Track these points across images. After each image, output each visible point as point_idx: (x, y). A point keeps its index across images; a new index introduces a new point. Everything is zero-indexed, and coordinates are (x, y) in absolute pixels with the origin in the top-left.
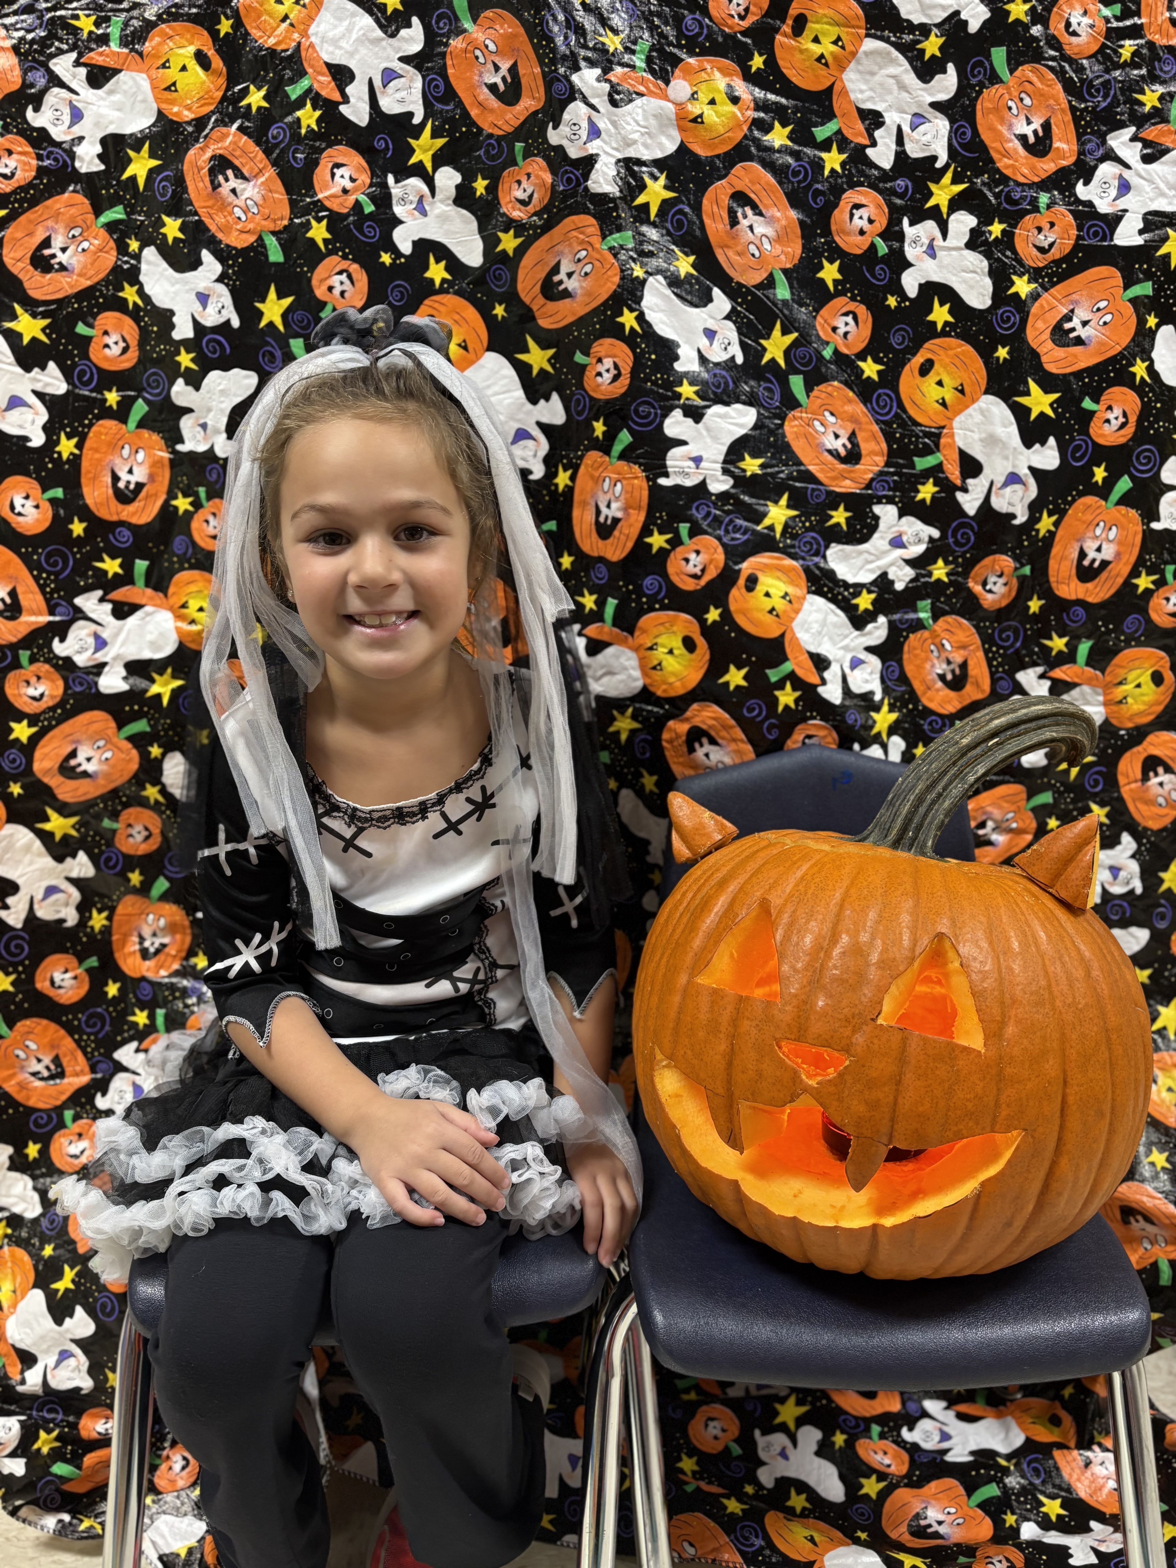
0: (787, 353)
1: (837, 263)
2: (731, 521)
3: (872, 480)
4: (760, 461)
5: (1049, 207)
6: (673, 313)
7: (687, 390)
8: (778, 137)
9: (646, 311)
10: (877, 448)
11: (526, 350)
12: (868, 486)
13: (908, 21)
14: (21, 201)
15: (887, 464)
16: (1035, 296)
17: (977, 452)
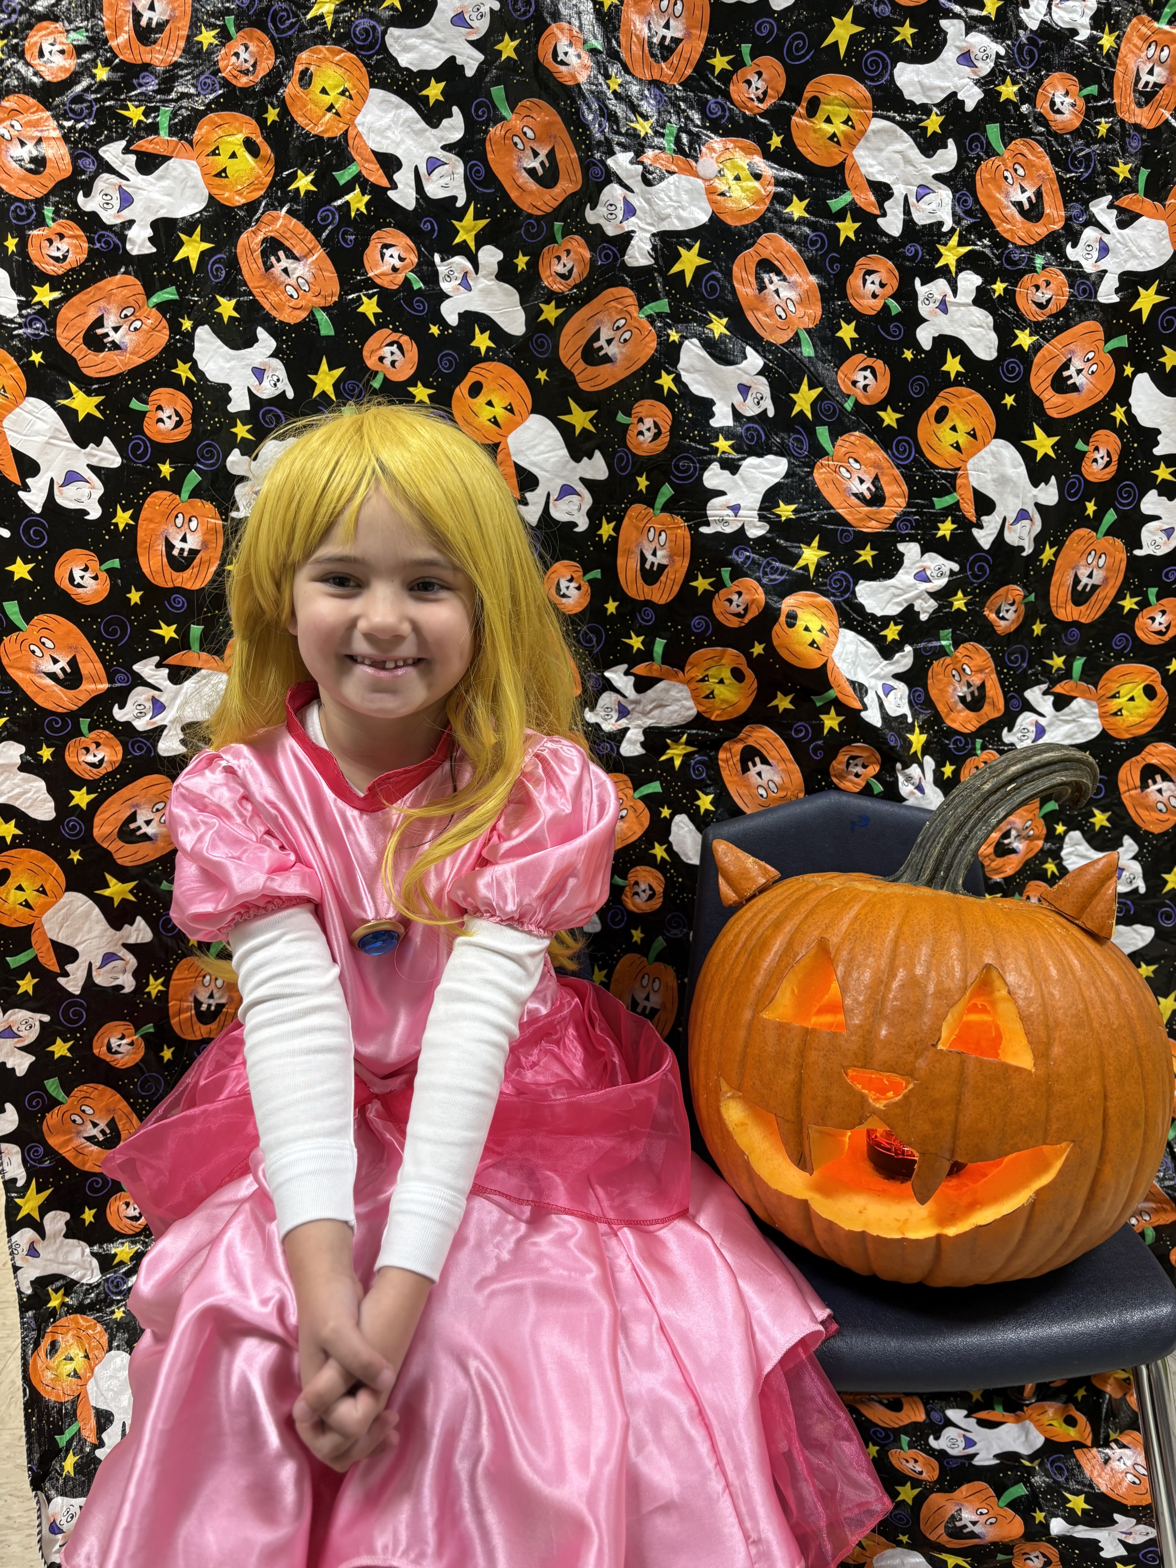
0: (814, 405)
1: (853, 324)
2: (768, 564)
3: (896, 520)
4: (793, 507)
5: (1044, 268)
6: (706, 372)
7: (723, 445)
8: (797, 209)
9: (682, 373)
10: (898, 490)
11: (569, 412)
12: (893, 525)
13: (911, 102)
14: (73, 283)
15: (909, 505)
16: (1036, 348)
17: (990, 492)
